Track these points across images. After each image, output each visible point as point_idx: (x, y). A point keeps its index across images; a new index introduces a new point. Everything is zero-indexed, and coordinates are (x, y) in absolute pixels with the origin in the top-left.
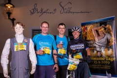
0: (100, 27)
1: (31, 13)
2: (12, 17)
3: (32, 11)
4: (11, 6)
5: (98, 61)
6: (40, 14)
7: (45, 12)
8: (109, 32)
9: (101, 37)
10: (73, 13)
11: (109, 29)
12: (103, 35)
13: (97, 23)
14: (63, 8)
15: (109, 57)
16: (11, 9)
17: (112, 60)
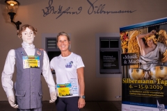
0: (149, 34)
2: (16, 20)
4: (15, 3)
8: (163, 42)
9: (149, 49)
10: (108, 13)
11: (163, 37)
12: (154, 46)
14: (92, 5)
16: (14, 8)
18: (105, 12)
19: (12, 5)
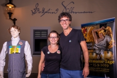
0: (100, 29)
1: (33, 13)
2: (13, 17)
3: (34, 11)
4: (13, 6)
5: (97, 64)
6: (41, 14)
7: (46, 12)
8: (109, 34)
9: (100, 39)
10: (76, 13)
11: (109, 31)
12: (103, 37)
13: (97, 24)
14: (65, 7)
15: (108, 59)
16: (12, 9)
17: (111, 63)
18: (74, 13)
19: (10, 7)
